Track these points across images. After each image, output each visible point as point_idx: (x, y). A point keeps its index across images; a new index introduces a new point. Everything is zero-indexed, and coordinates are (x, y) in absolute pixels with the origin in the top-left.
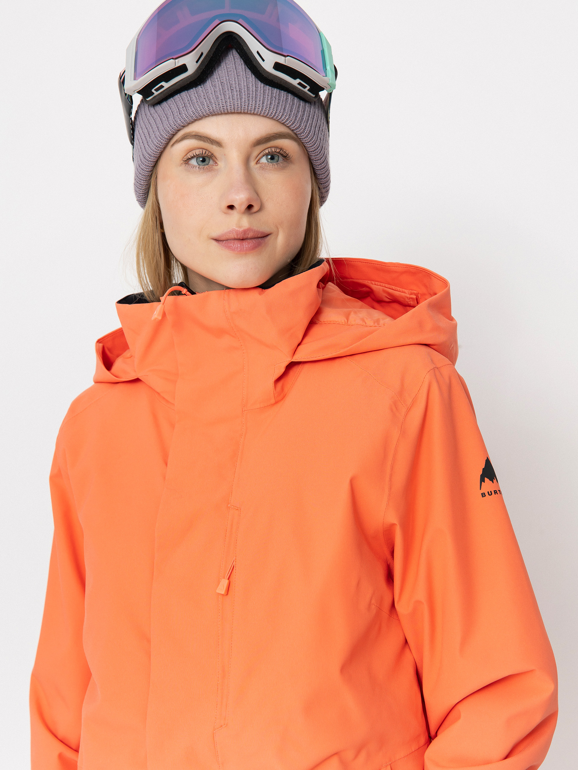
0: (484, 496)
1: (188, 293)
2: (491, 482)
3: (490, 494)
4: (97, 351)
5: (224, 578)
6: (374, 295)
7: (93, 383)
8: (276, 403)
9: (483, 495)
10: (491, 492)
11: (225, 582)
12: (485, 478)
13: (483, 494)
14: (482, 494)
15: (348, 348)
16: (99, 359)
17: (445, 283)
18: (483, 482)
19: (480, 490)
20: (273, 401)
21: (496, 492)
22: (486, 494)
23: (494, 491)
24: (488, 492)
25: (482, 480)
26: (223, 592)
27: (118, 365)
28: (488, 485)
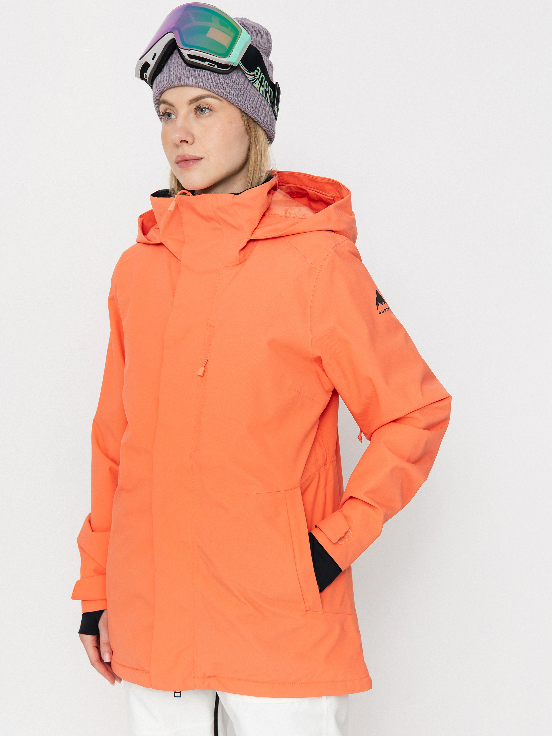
1: (191, 194)
2: (382, 305)
4: (139, 223)
5: (202, 366)
6: (309, 196)
7: (136, 243)
8: (240, 263)
10: (384, 310)
11: (202, 369)
12: (379, 303)
14: (379, 312)
15: (284, 231)
16: (139, 228)
17: (348, 192)
18: (378, 306)
19: (376, 309)
20: (238, 262)
22: (381, 312)
23: (386, 310)
24: (382, 310)
25: (377, 304)
26: (201, 374)
27: (152, 233)
28: (381, 307)
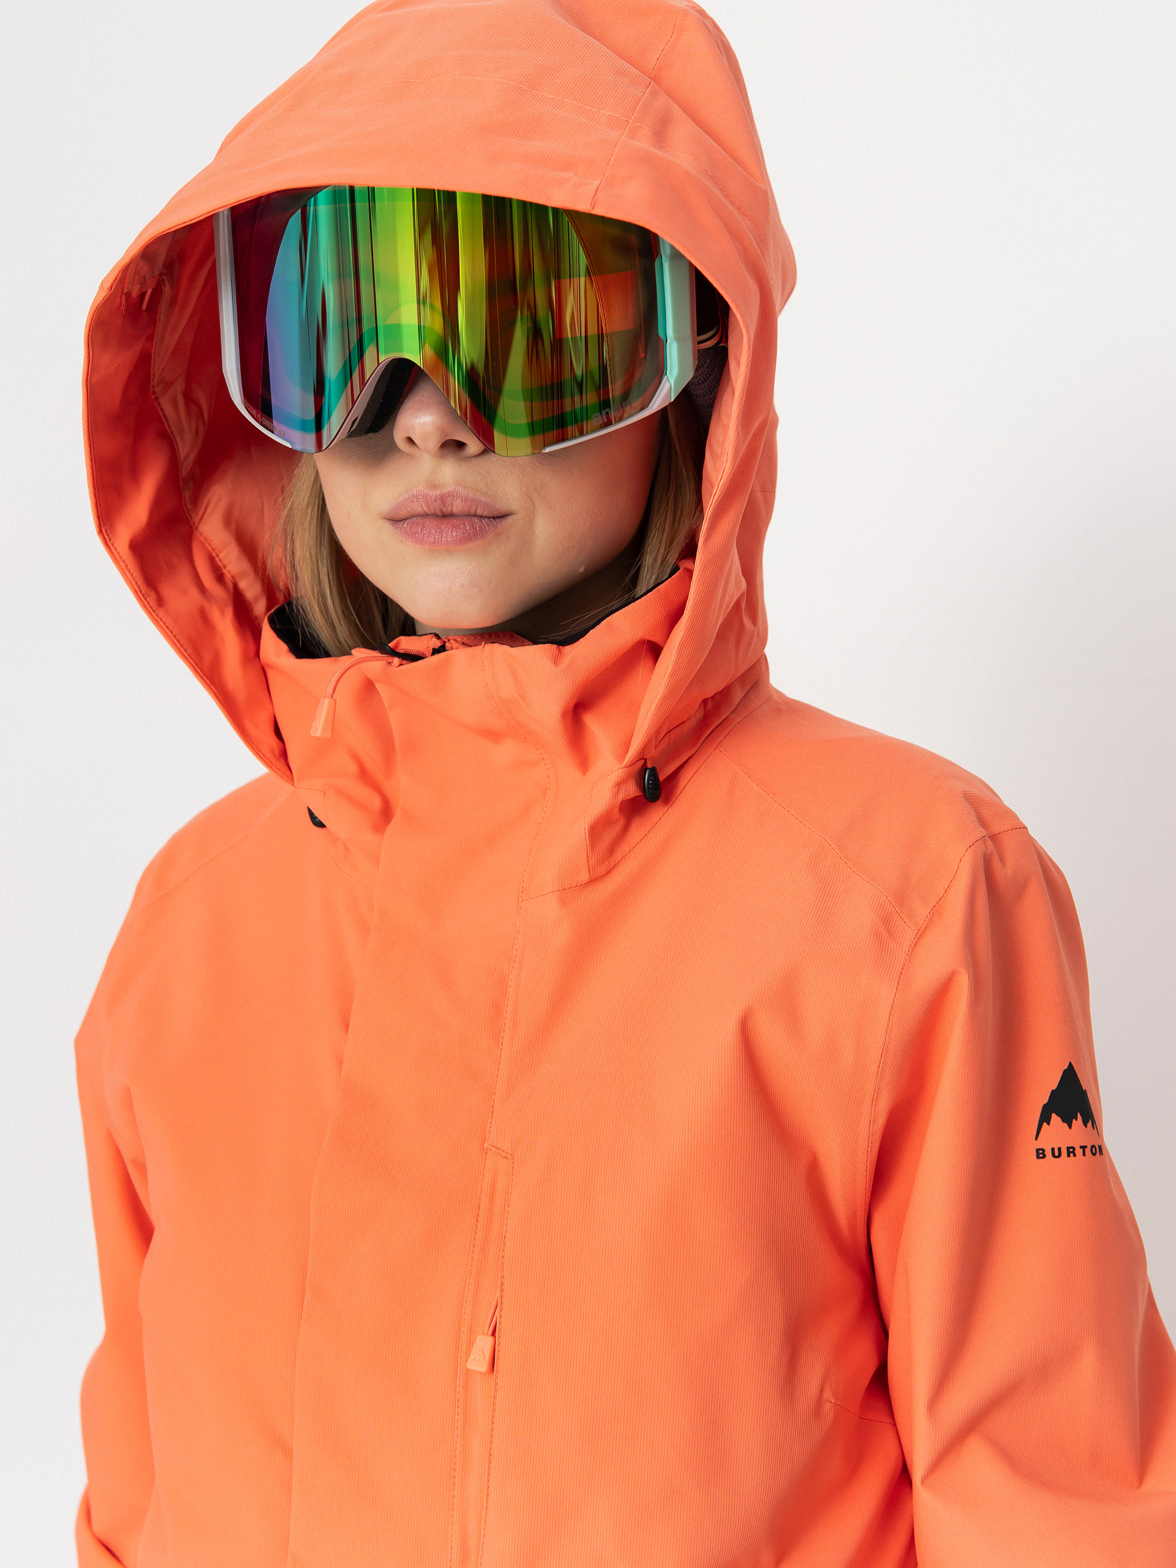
0: (1041, 1156)
2: (1066, 1125)
3: (1056, 1154)
9: (1040, 1154)
10: (1059, 1149)
12: (1054, 1115)
13: (1041, 1152)
14: (1038, 1150)
18: (1045, 1124)
19: (1036, 1139)
20: (584, 877)
21: (1071, 1152)
22: (1048, 1153)
23: (1068, 1148)
24: (1053, 1149)
25: (1045, 1118)
26: (484, 1367)
28: (1056, 1131)
